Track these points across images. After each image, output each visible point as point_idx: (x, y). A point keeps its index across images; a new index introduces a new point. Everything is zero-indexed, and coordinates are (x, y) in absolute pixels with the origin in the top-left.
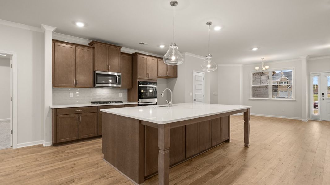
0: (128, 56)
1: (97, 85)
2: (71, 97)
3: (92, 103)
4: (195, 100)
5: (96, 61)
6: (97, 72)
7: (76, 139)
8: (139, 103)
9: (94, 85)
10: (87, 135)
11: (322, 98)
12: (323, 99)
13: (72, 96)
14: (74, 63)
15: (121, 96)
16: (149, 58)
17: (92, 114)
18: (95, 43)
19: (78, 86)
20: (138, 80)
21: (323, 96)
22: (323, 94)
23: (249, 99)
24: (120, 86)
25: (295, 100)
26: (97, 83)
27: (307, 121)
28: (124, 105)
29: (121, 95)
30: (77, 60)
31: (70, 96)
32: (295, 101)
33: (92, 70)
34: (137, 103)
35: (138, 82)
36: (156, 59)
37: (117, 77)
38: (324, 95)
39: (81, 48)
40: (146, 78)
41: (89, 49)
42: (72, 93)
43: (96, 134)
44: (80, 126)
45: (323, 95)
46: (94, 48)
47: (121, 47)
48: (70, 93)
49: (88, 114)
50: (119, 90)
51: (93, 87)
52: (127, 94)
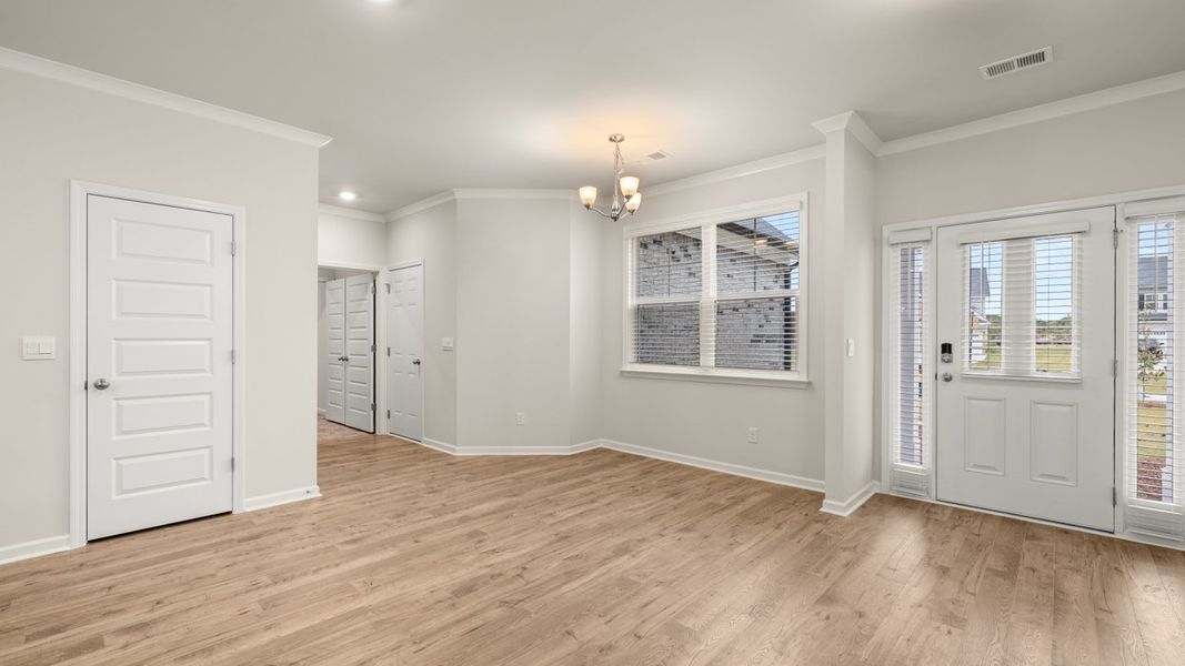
11: (944, 369)
12: (948, 379)
21: (949, 361)
22: (947, 348)
23: (622, 372)
25: (805, 379)
27: (847, 514)
32: (809, 384)
38: (950, 352)
45: (947, 356)
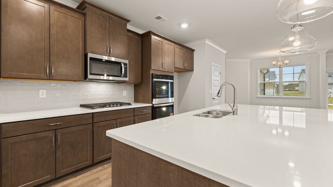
0: (137, 37)
1: (90, 77)
2: (43, 97)
3: (82, 106)
4: (213, 99)
5: (88, 38)
6: (90, 55)
7: (49, 179)
8: (153, 105)
9: (86, 77)
10: (72, 166)
13: (45, 96)
14: (47, 35)
15: (126, 95)
16: (165, 41)
17: (81, 128)
18: (86, 5)
19: (54, 79)
20: (152, 72)
23: (257, 97)
24: (127, 79)
26: (91, 74)
28: (134, 108)
29: (125, 93)
30: (53, 31)
31: (41, 96)
33: (81, 52)
34: (151, 105)
35: (152, 74)
36: (173, 44)
37: (123, 65)
39: (60, 10)
40: (161, 69)
41: (76, 15)
42: (45, 91)
43: (89, 162)
44: (59, 154)
46: (84, 15)
47: (129, 21)
48: (41, 91)
49: (73, 129)
50: (122, 86)
51: (84, 80)
52: (133, 91)
